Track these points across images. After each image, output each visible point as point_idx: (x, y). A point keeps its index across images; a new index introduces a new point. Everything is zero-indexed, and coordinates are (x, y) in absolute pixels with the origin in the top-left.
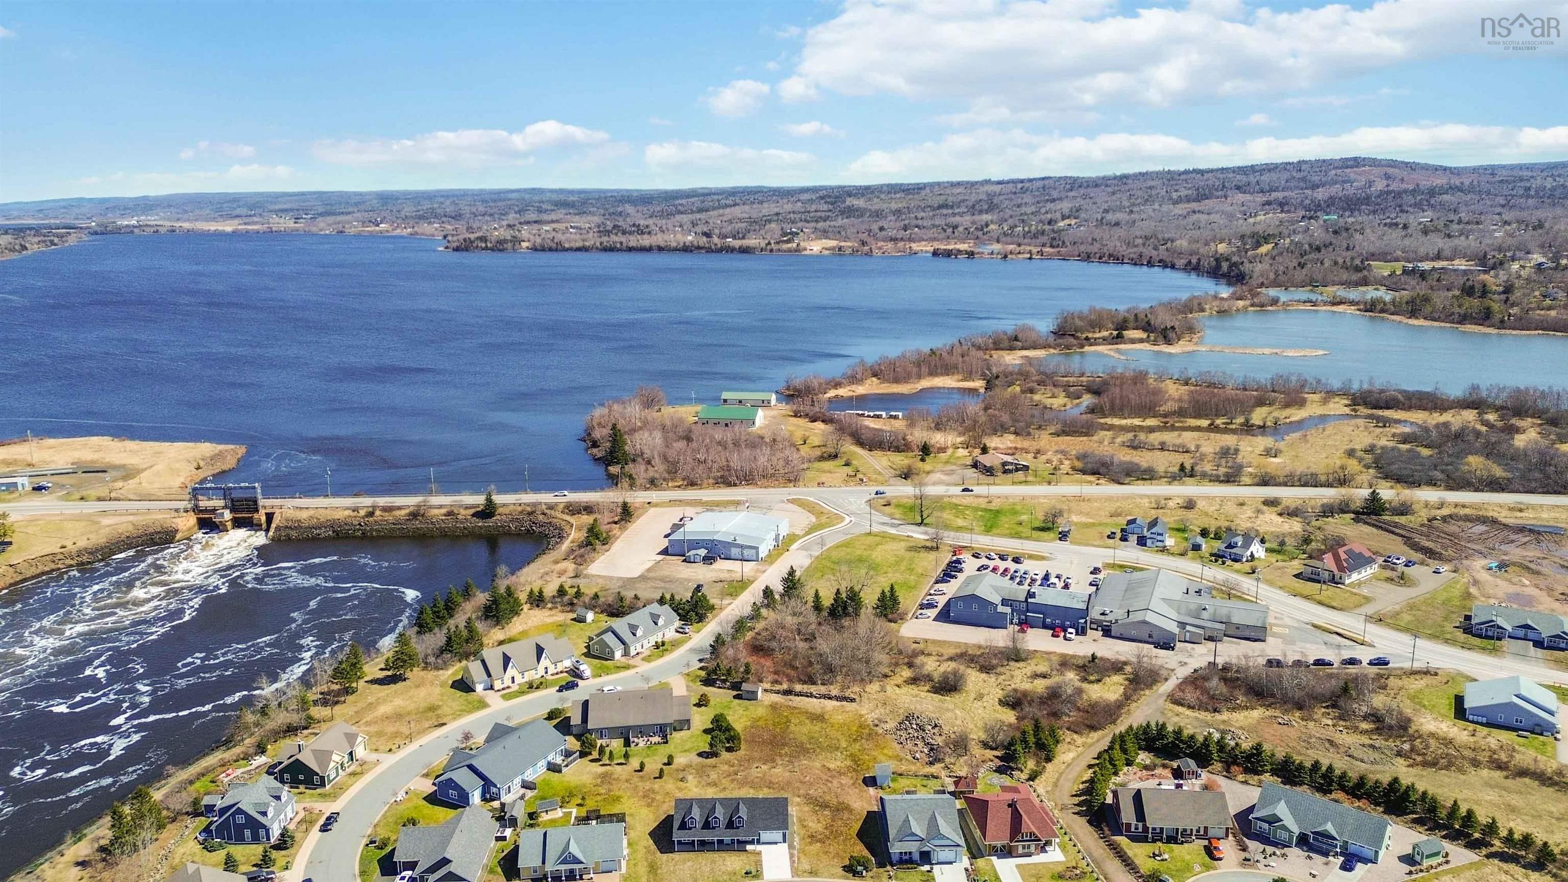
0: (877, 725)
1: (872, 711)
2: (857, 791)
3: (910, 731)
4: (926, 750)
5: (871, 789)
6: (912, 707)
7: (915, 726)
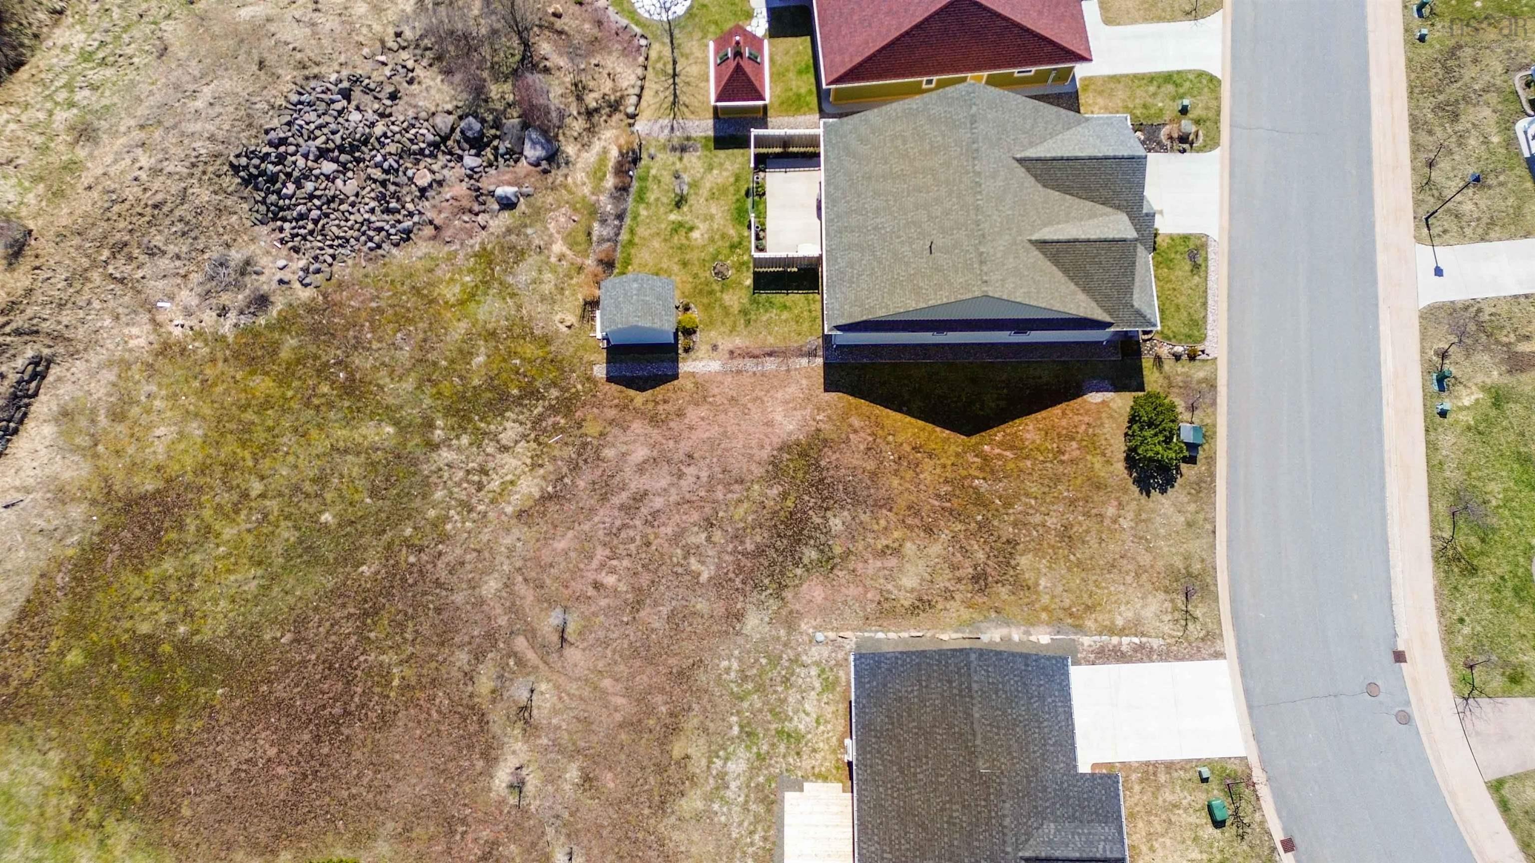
0: (262, 301)
1: (151, 308)
2: (693, 414)
3: (351, 187)
4: (470, 161)
5: (686, 366)
6: (203, 148)
7: (328, 167)
